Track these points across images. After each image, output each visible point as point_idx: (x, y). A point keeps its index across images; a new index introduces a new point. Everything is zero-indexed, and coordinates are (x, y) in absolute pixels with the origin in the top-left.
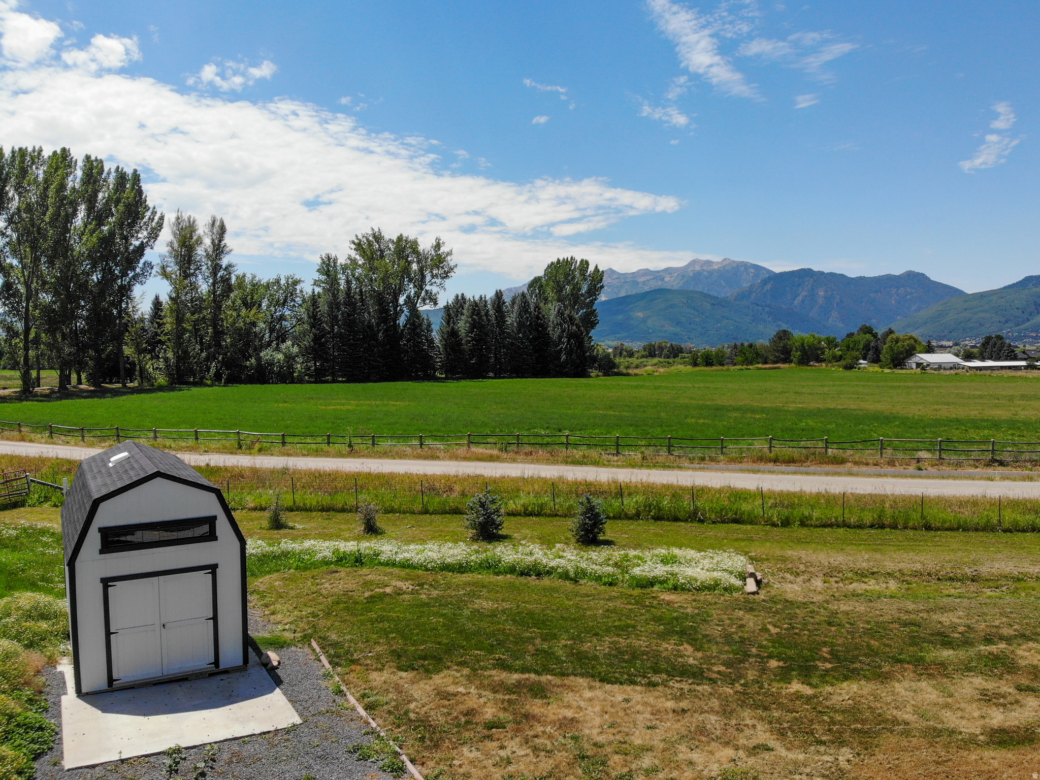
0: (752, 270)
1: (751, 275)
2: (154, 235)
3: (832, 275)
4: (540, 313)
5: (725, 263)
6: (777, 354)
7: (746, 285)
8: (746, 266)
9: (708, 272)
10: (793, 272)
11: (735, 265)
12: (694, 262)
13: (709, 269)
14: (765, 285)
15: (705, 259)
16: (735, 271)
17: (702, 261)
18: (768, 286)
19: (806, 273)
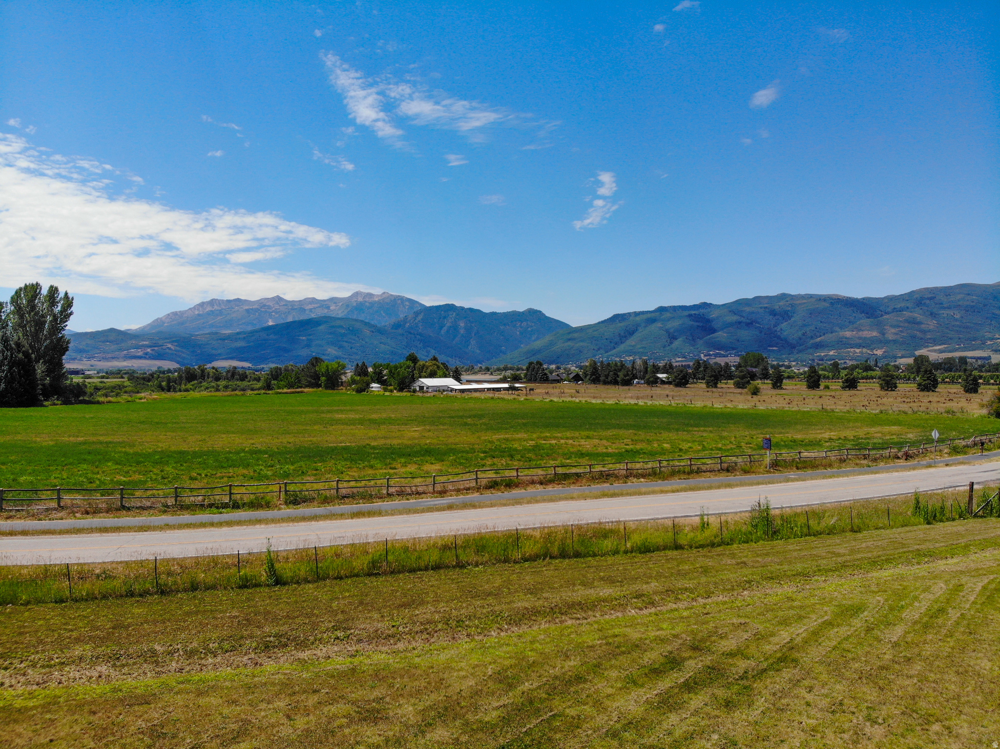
0: (407, 303)
1: (407, 307)
3: (471, 310)
5: (384, 296)
7: (402, 316)
8: (402, 299)
9: (370, 303)
10: (440, 306)
11: (393, 299)
12: (357, 294)
13: (371, 300)
14: (417, 316)
15: (367, 291)
16: (393, 303)
17: (364, 293)
18: (420, 317)
19: (449, 308)
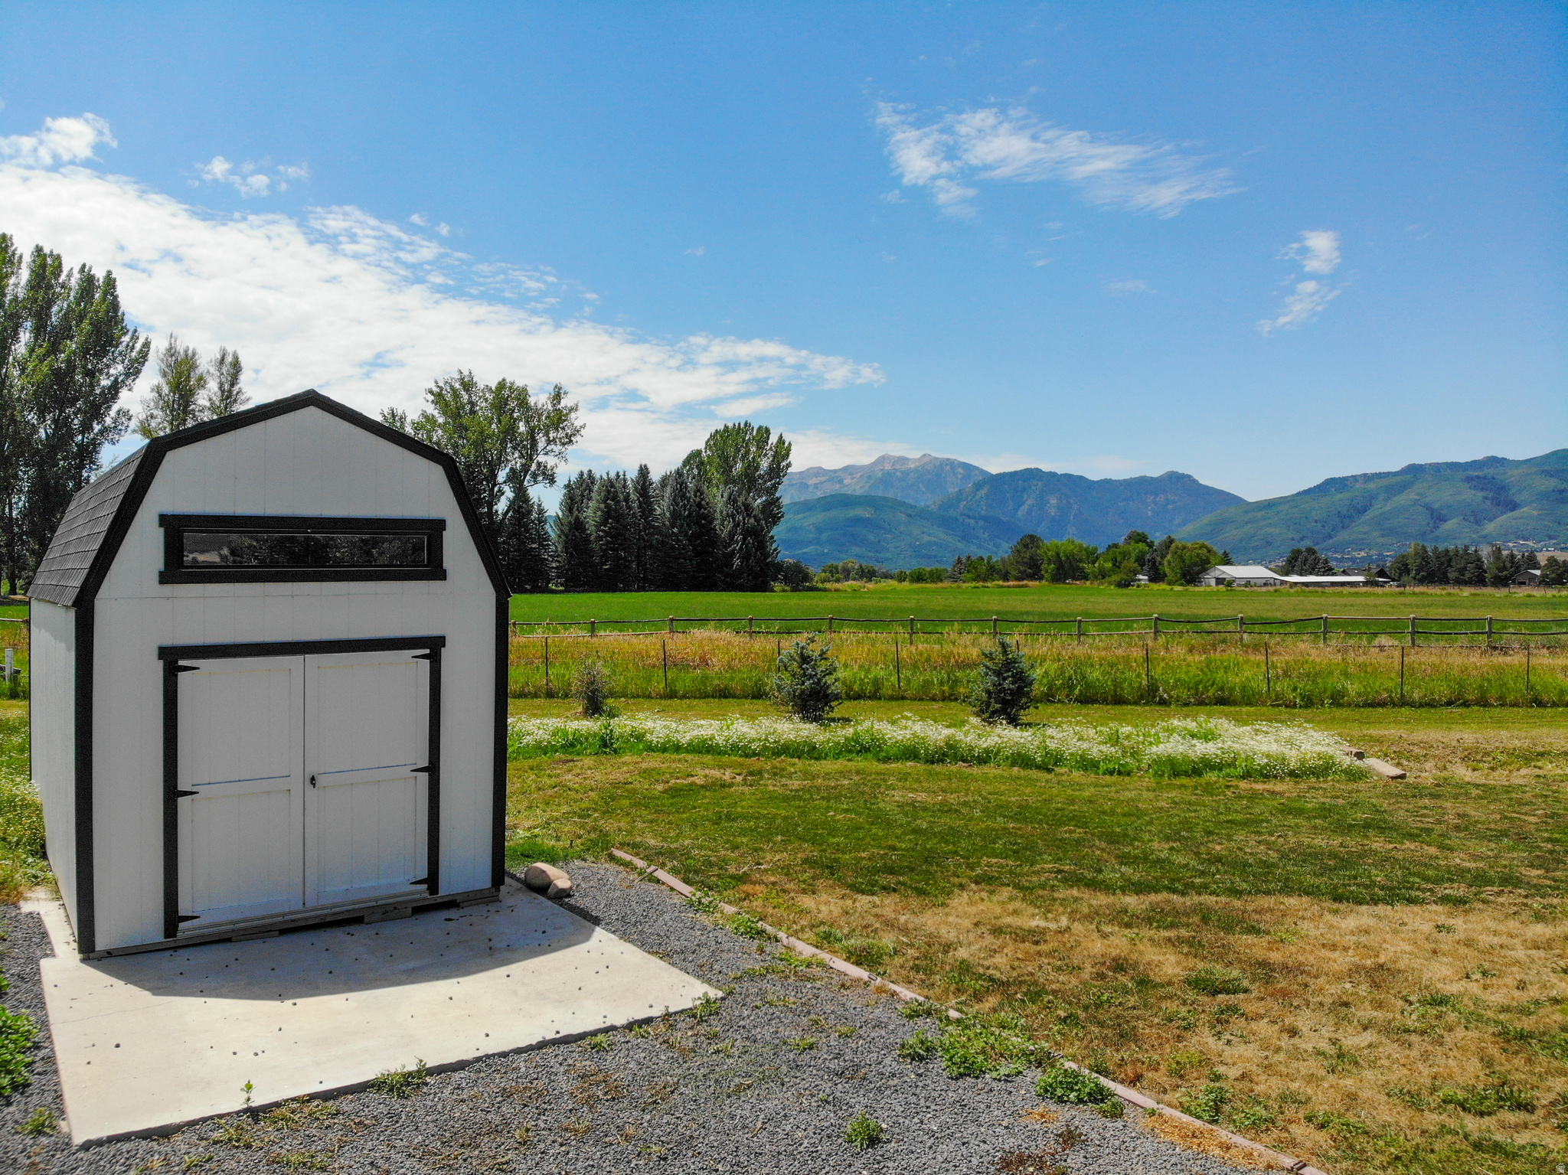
0: (960, 470)
1: (960, 476)
2: (134, 371)
3: (1068, 477)
4: (703, 499)
5: (924, 460)
6: (1022, 568)
7: (952, 490)
8: (952, 464)
9: (902, 472)
10: (1016, 473)
11: (938, 464)
12: (883, 459)
13: (903, 468)
14: (978, 490)
15: (898, 454)
16: (938, 471)
17: (894, 457)
18: (983, 492)
19: (1031, 475)
